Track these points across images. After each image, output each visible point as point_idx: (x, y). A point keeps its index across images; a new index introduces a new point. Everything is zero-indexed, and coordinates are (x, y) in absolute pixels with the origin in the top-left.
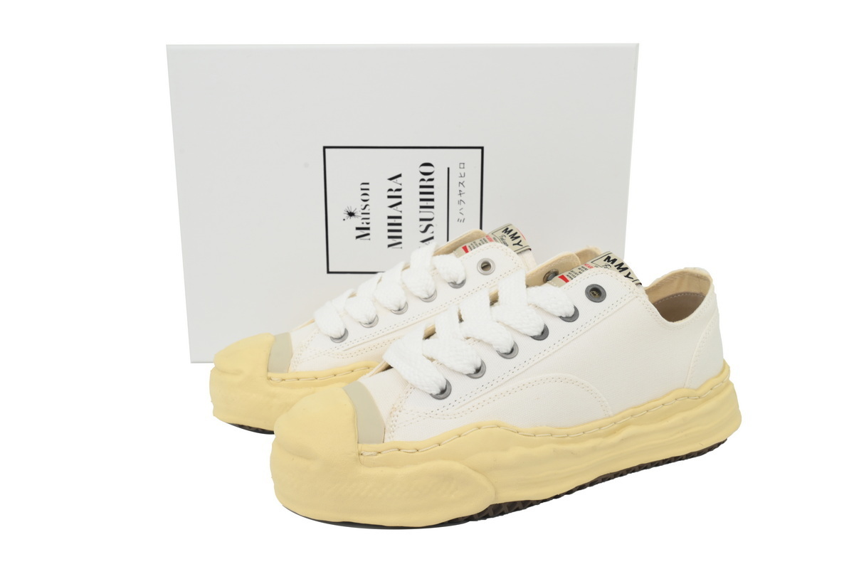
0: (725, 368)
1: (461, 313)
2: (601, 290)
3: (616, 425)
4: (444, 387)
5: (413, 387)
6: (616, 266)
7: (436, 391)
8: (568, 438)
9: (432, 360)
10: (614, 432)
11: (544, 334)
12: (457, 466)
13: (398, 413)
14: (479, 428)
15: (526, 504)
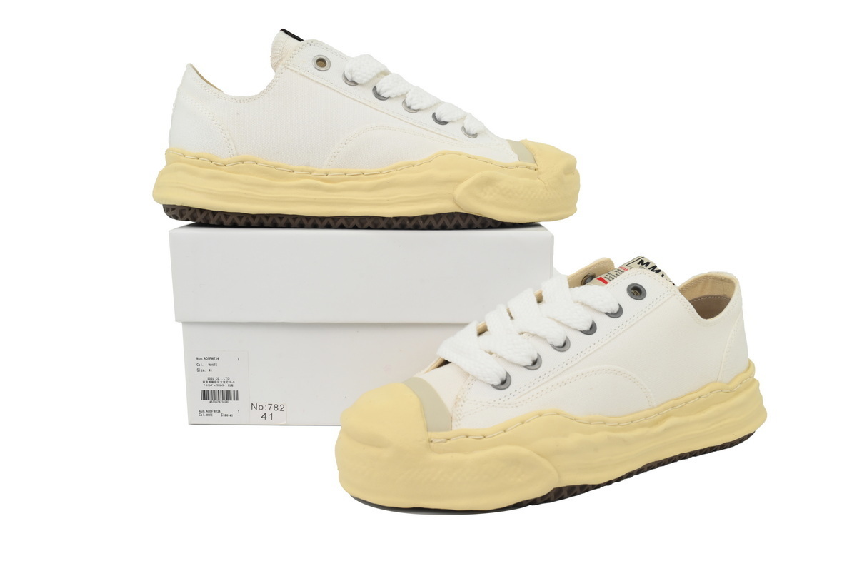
0: (750, 366)
1: (511, 310)
2: (642, 289)
3: (659, 416)
4: (504, 378)
5: (475, 379)
6: (650, 269)
7: (497, 382)
8: (618, 427)
9: (491, 353)
10: (656, 423)
11: (592, 329)
12: (524, 451)
13: (463, 403)
14: (541, 416)
15: (584, 489)
